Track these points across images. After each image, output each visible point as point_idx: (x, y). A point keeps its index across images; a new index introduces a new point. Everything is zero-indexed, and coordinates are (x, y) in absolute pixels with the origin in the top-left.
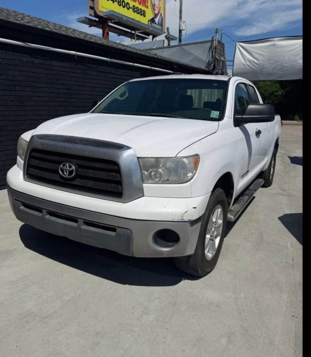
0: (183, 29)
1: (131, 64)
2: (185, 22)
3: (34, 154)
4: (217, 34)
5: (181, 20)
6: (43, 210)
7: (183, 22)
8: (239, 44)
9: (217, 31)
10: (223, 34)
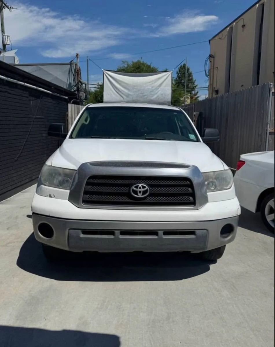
0: (7, 43)
1: (23, 83)
2: (9, 36)
3: (91, 181)
4: (78, 58)
5: (4, 34)
6: (115, 231)
7: (7, 37)
8: (106, 73)
9: (78, 56)
10: (89, 60)
